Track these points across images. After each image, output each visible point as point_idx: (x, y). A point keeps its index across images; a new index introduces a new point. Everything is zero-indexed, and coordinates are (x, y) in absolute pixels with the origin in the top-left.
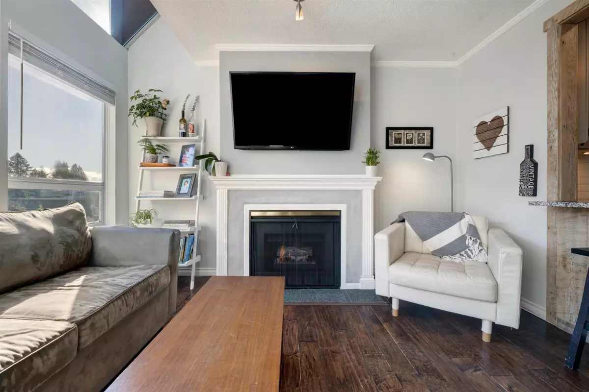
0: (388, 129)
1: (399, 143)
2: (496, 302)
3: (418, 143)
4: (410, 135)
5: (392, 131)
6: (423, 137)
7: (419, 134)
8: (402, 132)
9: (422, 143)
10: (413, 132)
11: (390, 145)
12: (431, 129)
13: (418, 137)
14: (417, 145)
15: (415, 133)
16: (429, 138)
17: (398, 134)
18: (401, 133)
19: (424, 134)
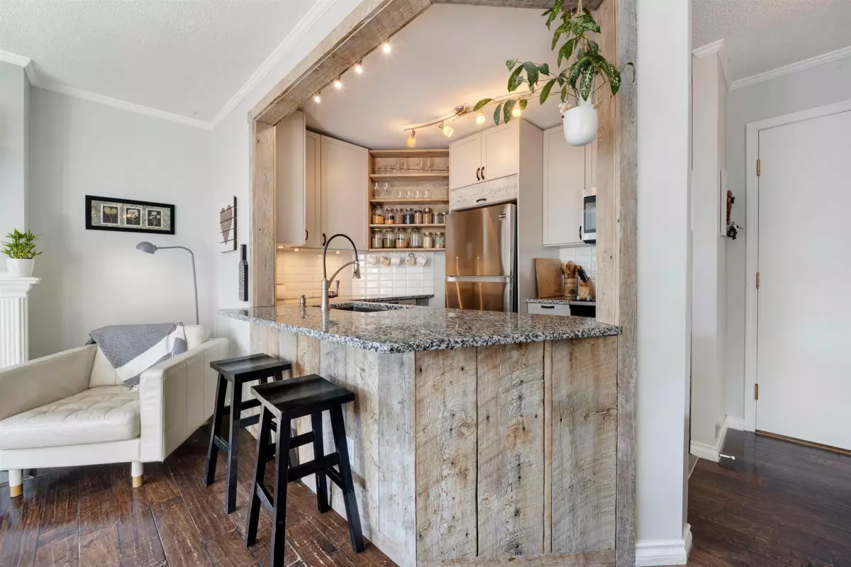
0: (89, 199)
1: (114, 222)
2: (139, 436)
3: (149, 225)
4: (133, 212)
5: (98, 202)
6: (158, 217)
7: (150, 212)
8: (119, 205)
9: (156, 225)
10: (140, 207)
11: (94, 224)
12: (172, 208)
13: (149, 216)
14: (147, 227)
15: (144, 211)
16: (168, 219)
17: (111, 208)
18: (116, 208)
19: (159, 213)
